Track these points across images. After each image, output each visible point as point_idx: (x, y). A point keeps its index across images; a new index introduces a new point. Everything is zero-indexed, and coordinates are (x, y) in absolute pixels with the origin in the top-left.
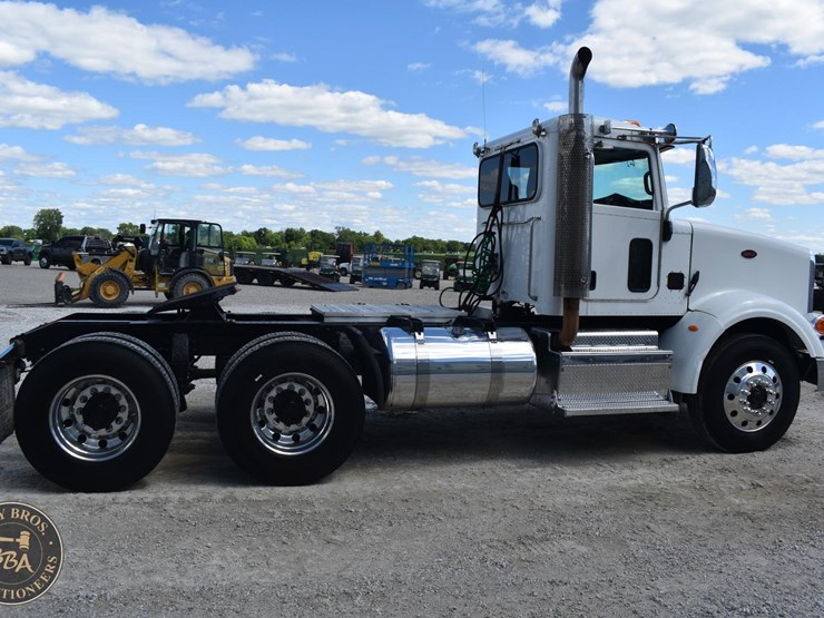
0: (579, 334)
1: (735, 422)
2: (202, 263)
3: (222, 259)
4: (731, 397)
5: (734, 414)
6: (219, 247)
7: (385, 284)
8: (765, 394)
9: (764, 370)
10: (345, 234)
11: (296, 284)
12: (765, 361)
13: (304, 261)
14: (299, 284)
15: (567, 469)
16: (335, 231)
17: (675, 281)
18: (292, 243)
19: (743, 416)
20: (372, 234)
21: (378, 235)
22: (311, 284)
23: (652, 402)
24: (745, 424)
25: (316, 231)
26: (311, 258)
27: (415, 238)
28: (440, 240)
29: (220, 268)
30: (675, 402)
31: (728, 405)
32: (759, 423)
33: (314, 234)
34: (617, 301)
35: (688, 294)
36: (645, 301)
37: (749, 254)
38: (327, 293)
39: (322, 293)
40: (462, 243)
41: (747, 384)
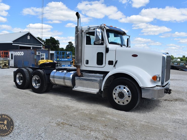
9: (124, 88)
17: (111, 63)
24: (119, 102)
32: (123, 103)
34: (94, 67)
35: (115, 66)
37: (135, 56)
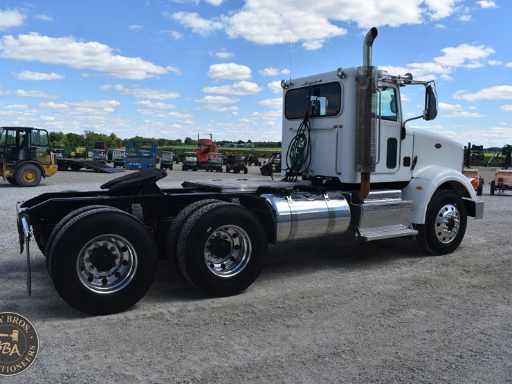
0: (370, 193)
1: (440, 238)
2: (35, 156)
3: (49, 154)
4: (438, 225)
5: (440, 234)
6: (47, 146)
7: (140, 167)
8: (454, 222)
9: (452, 209)
10: (91, 136)
11: (82, 169)
12: (453, 204)
13: (73, 154)
14: (84, 169)
15: (366, 271)
16: (84, 134)
17: (407, 162)
18: (55, 142)
19: (444, 234)
20: (109, 135)
21: (113, 136)
22: (94, 169)
23: (402, 230)
24: (444, 239)
25: (71, 134)
26: (78, 152)
27: (137, 137)
28: (153, 139)
29: (48, 160)
30: (414, 229)
31: (437, 229)
32: (450, 239)
33: (70, 135)
34: (382, 174)
35: (412, 169)
36: (394, 173)
37: (438, 146)
38: (106, 174)
39: (103, 174)
40: (167, 140)
41: (446, 217)
